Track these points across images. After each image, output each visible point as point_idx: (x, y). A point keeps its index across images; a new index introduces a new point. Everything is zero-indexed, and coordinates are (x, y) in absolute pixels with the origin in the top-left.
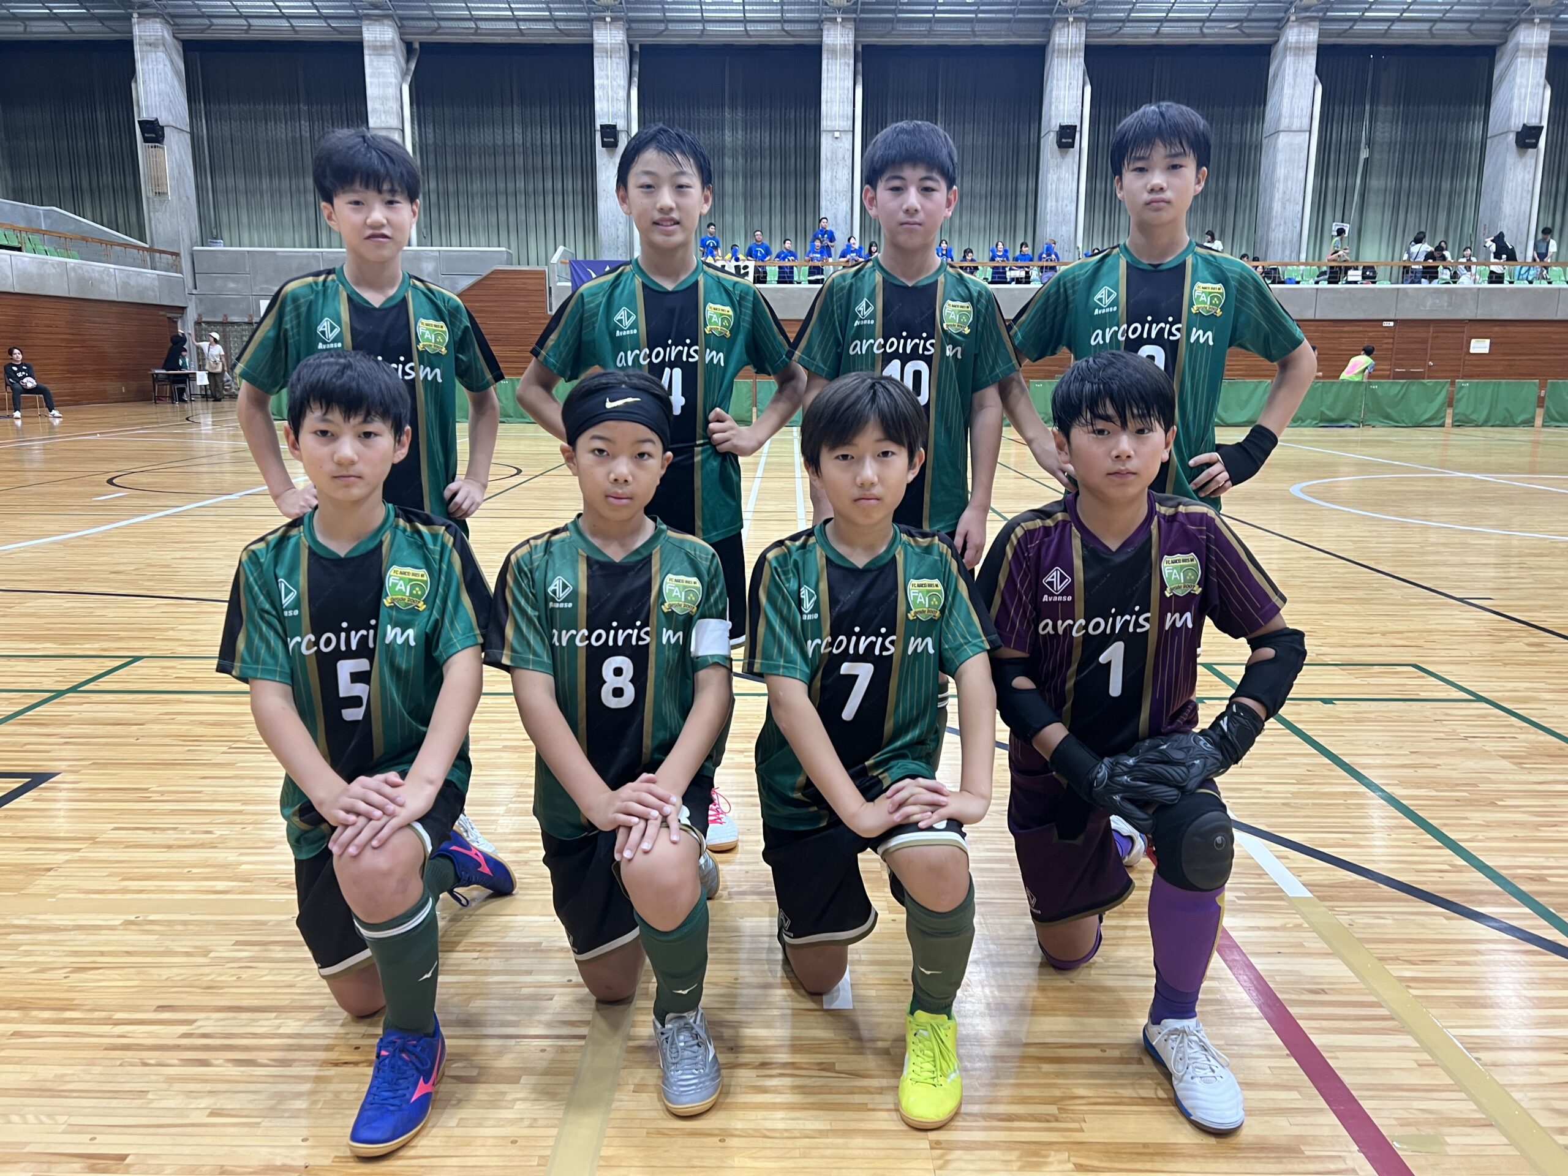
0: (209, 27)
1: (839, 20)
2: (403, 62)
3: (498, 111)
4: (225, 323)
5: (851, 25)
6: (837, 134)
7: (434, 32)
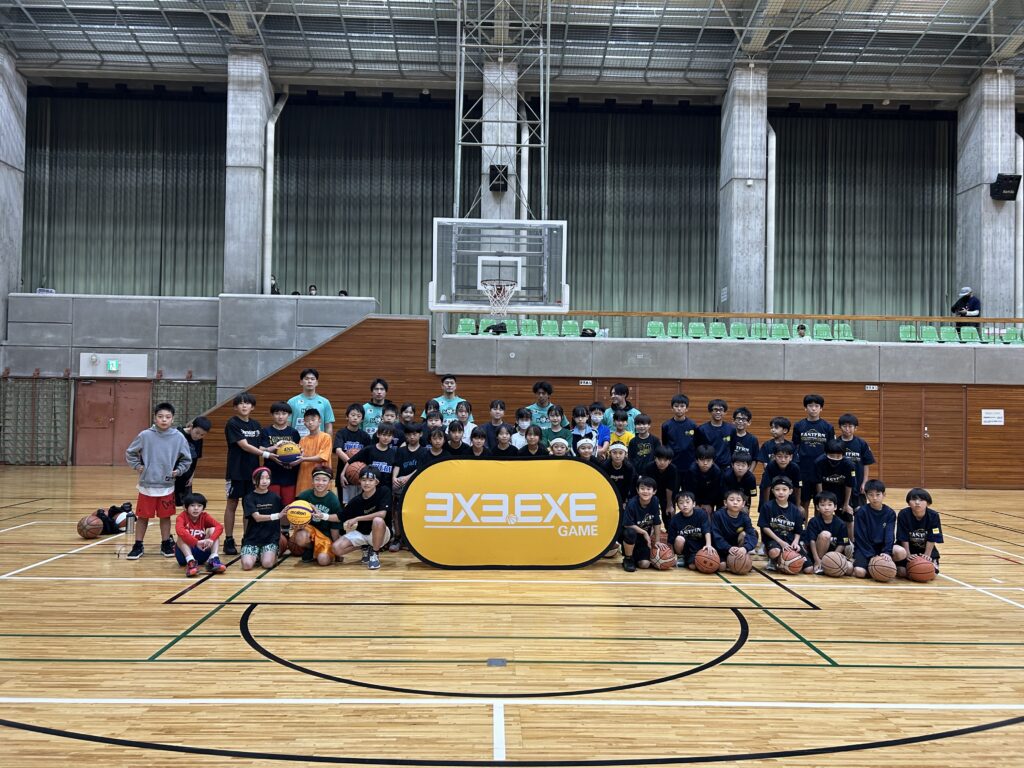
0: (57, 62)
1: (752, 66)
2: (270, 103)
3: (366, 163)
4: (36, 379)
5: (764, 72)
6: (750, 182)
7: (307, 72)
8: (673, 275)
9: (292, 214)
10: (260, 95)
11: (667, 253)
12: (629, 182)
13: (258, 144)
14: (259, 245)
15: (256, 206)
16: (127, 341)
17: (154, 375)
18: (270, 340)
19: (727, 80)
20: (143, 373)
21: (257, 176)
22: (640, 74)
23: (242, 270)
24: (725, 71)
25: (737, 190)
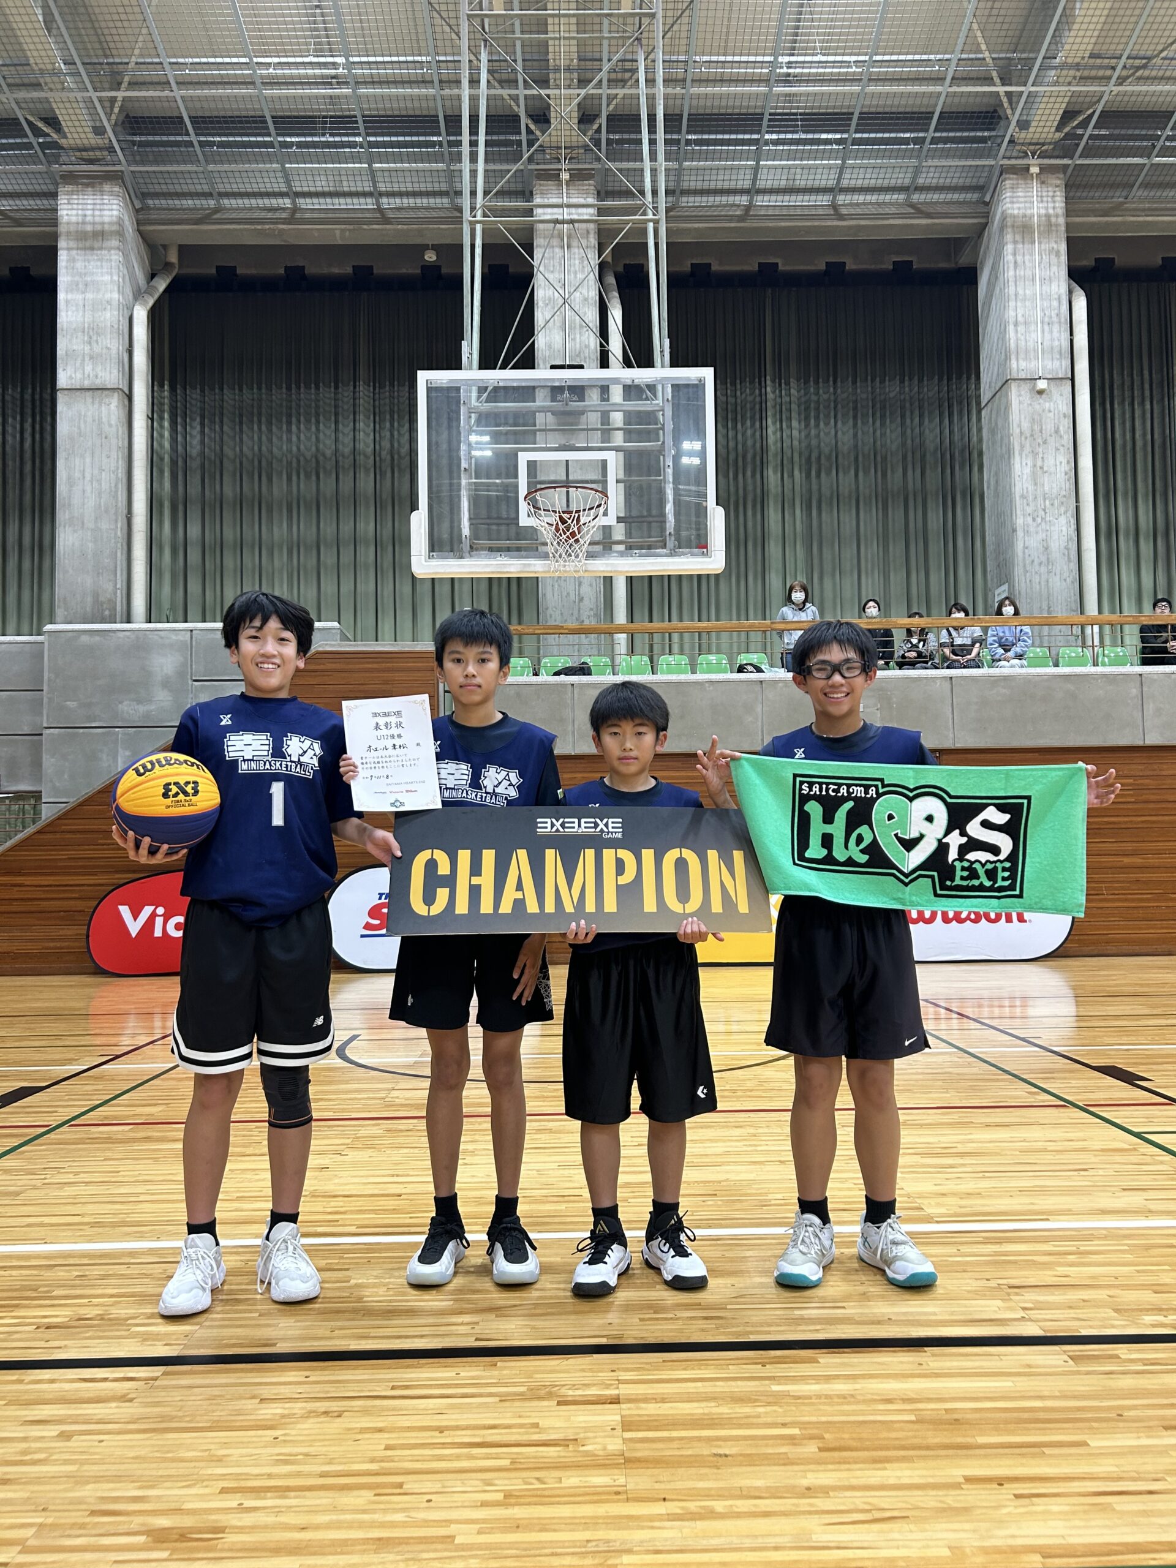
1: (1035, 170)
2: (141, 278)
3: (326, 394)
5: (1058, 181)
6: (1042, 385)
7: (206, 218)
8: (897, 578)
9: (194, 490)
10: (116, 257)
11: (884, 540)
12: (807, 412)
13: (114, 345)
14: (120, 533)
15: (114, 462)
18: (142, 709)
19: (987, 204)
21: (113, 407)
22: (824, 200)
23: (89, 581)
24: (980, 188)
25: (1018, 400)
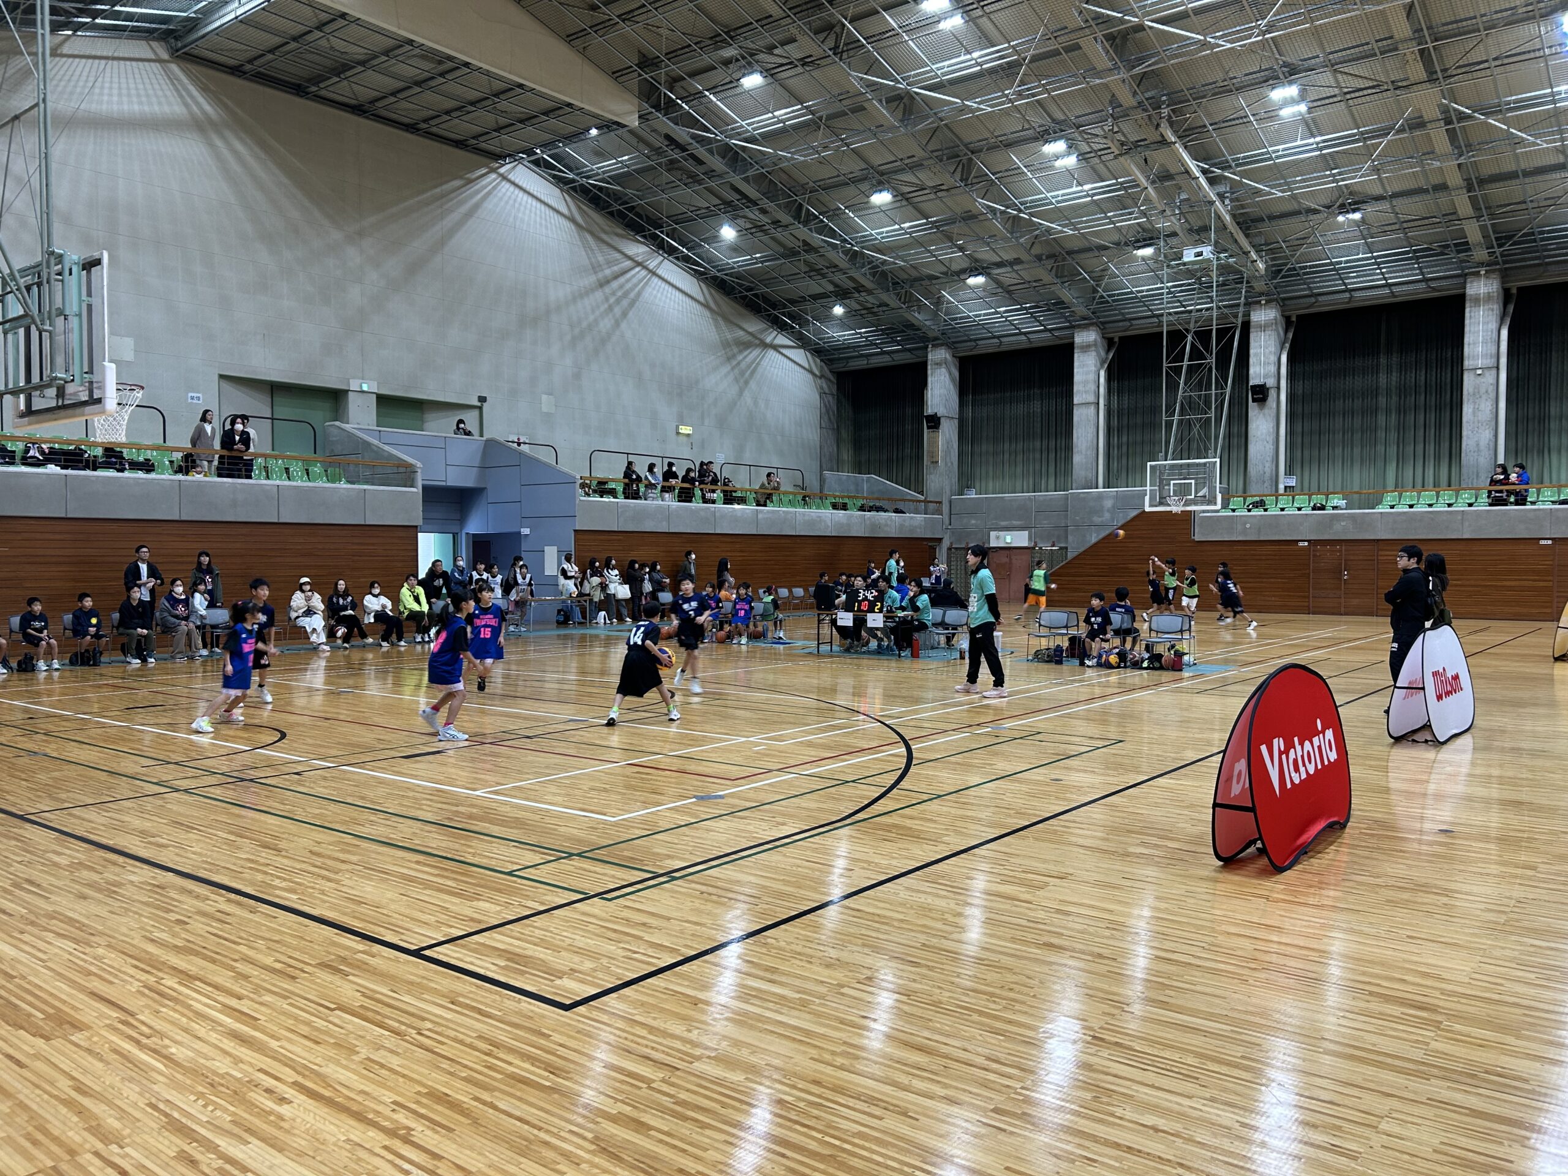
0: (975, 347)
1: (1483, 272)
2: (1103, 354)
5: (1495, 276)
6: (1479, 372)
7: (1126, 330)
10: (1094, 354)
13: (1093, 387)
14: (1094, 455)
15: (1092, 430)
16: (1016, 523)
17: (1032, 545)
18: (1099, 519)
19: (1464, 286)
20: (1025, 544)
21: (1092, 409)
23: (1084, 474)
24: (1462, 278)
25: (1470, 378)
